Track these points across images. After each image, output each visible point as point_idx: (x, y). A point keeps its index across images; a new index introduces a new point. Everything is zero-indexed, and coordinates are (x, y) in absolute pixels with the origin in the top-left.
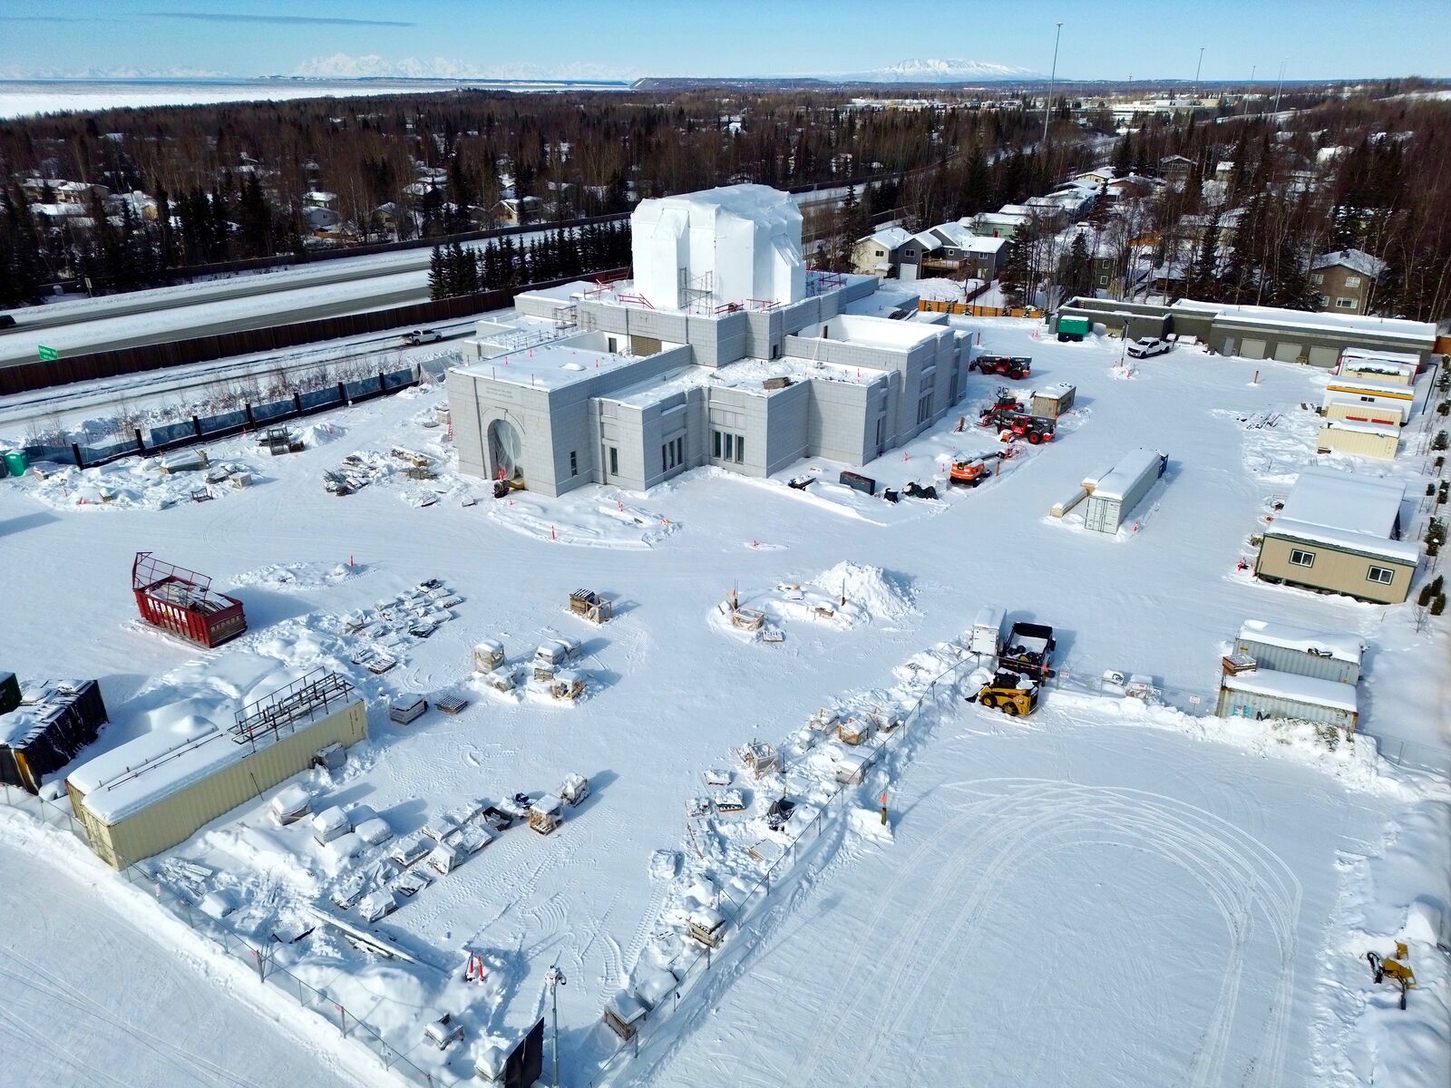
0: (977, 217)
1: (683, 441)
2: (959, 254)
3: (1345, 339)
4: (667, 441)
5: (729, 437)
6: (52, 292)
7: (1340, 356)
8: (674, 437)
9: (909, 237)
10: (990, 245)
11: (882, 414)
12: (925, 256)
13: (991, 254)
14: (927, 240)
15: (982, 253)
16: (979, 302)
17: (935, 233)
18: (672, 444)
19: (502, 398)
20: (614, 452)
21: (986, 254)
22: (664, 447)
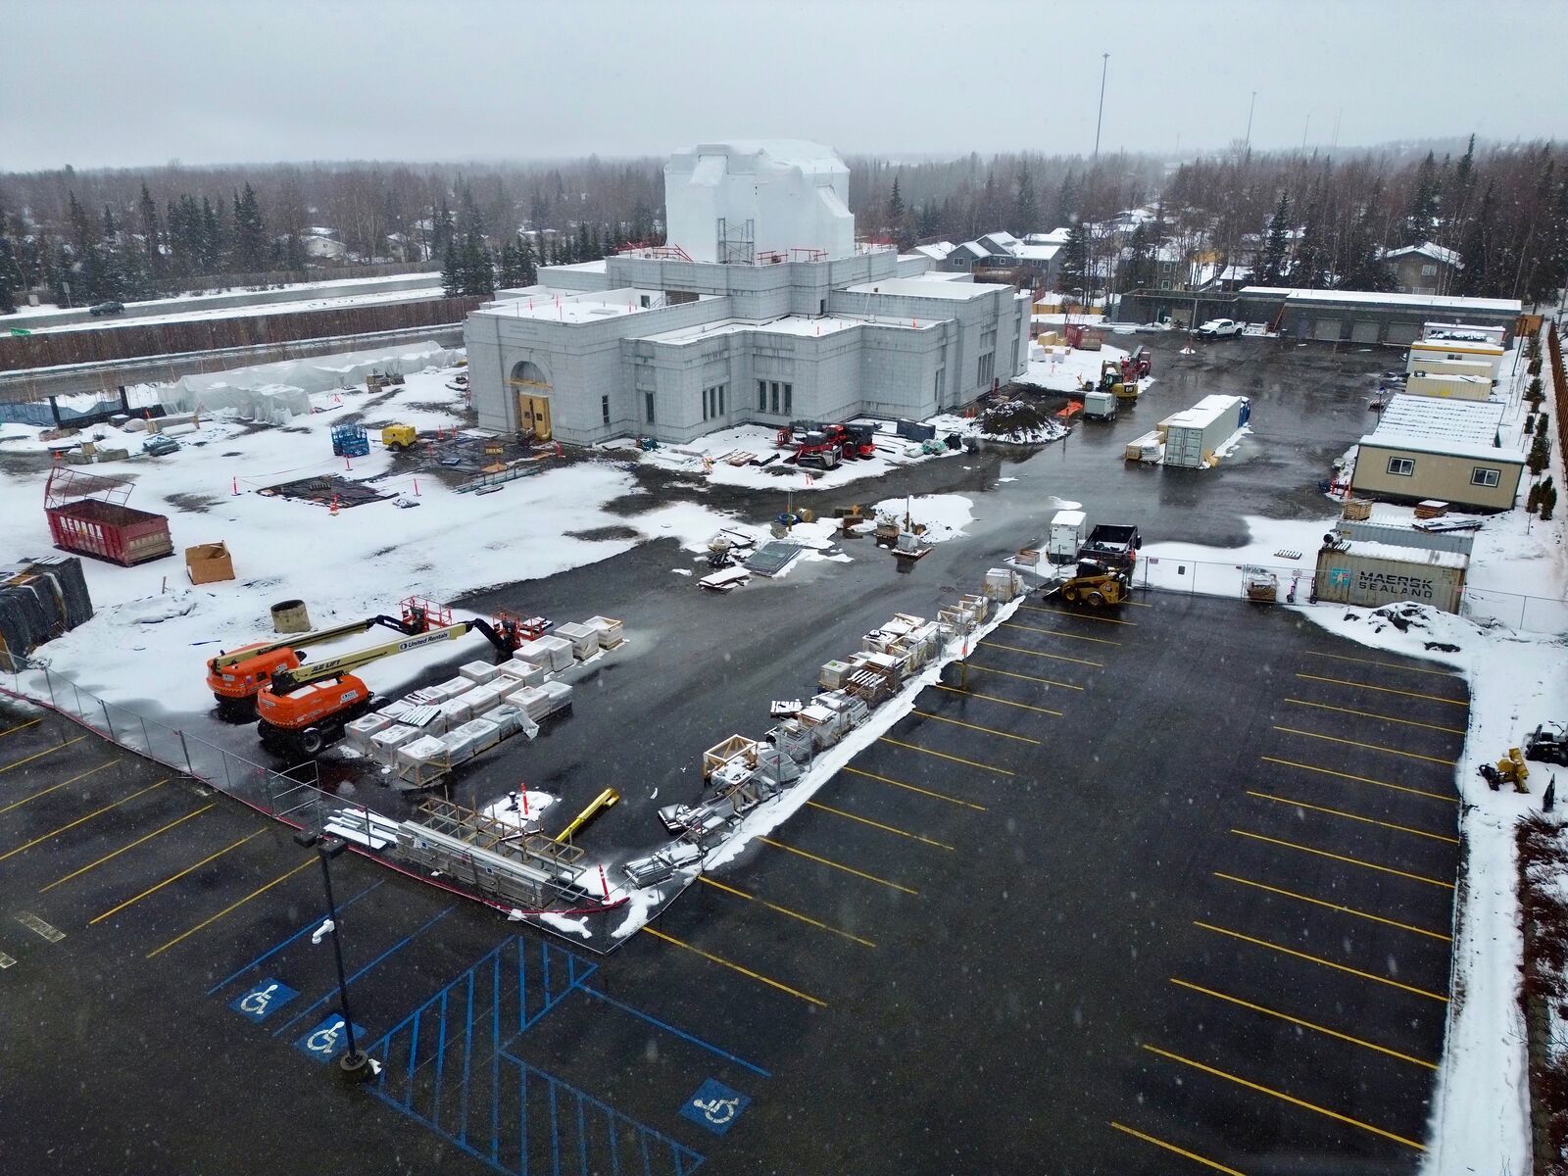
1: (725, 390)
3: (1426, 312)
4: (709, 385)
5: (775, 386)
8: (715, 384)
9: (954, 247)
11: (941, 366)
12: (977, 263)
13: (1045, 260)
14: (977, 249)
15: (1036, 260)
17: (987, 243)
21: (1039, 261)
22: (704, 393)
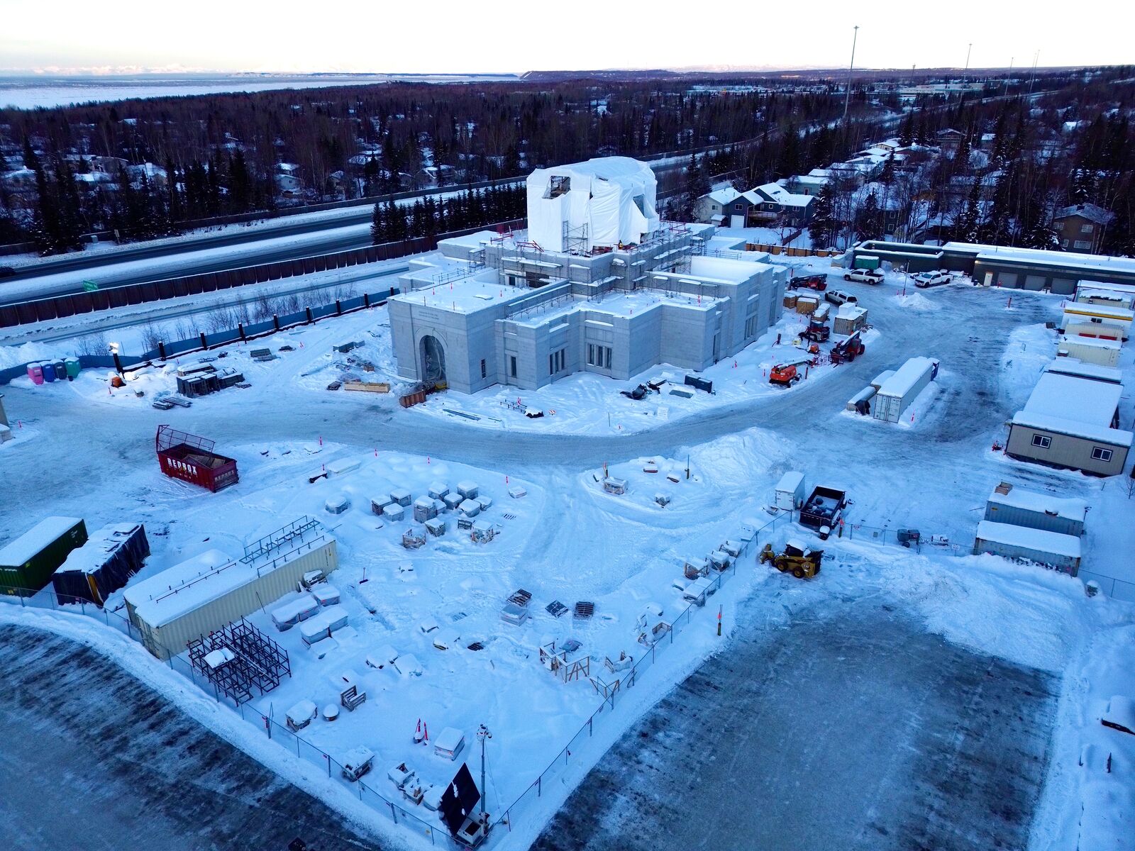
0: (791, 179)
1: (565, 351)
2: (777, 208)
3: (1080, 273)
4: (554, 351)
5: (600, 348)
6: (90, 240)
7: (1076, 287)
8: (559, 349)
9: (738, 195)
10: (802, 200)
11: (718, 331)
12: (751, 209)
13: (802, 208)
14: (752, 197)
15: (795, 207)
16: (793, 245)
17: (760, 192)
18: (557, 354)
19: (431, 320)
20: (513, 359)
21: (798, 207)
22: (551, 356)
